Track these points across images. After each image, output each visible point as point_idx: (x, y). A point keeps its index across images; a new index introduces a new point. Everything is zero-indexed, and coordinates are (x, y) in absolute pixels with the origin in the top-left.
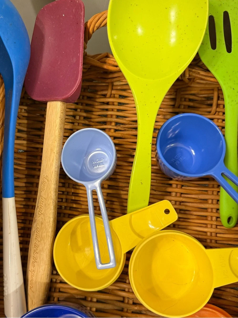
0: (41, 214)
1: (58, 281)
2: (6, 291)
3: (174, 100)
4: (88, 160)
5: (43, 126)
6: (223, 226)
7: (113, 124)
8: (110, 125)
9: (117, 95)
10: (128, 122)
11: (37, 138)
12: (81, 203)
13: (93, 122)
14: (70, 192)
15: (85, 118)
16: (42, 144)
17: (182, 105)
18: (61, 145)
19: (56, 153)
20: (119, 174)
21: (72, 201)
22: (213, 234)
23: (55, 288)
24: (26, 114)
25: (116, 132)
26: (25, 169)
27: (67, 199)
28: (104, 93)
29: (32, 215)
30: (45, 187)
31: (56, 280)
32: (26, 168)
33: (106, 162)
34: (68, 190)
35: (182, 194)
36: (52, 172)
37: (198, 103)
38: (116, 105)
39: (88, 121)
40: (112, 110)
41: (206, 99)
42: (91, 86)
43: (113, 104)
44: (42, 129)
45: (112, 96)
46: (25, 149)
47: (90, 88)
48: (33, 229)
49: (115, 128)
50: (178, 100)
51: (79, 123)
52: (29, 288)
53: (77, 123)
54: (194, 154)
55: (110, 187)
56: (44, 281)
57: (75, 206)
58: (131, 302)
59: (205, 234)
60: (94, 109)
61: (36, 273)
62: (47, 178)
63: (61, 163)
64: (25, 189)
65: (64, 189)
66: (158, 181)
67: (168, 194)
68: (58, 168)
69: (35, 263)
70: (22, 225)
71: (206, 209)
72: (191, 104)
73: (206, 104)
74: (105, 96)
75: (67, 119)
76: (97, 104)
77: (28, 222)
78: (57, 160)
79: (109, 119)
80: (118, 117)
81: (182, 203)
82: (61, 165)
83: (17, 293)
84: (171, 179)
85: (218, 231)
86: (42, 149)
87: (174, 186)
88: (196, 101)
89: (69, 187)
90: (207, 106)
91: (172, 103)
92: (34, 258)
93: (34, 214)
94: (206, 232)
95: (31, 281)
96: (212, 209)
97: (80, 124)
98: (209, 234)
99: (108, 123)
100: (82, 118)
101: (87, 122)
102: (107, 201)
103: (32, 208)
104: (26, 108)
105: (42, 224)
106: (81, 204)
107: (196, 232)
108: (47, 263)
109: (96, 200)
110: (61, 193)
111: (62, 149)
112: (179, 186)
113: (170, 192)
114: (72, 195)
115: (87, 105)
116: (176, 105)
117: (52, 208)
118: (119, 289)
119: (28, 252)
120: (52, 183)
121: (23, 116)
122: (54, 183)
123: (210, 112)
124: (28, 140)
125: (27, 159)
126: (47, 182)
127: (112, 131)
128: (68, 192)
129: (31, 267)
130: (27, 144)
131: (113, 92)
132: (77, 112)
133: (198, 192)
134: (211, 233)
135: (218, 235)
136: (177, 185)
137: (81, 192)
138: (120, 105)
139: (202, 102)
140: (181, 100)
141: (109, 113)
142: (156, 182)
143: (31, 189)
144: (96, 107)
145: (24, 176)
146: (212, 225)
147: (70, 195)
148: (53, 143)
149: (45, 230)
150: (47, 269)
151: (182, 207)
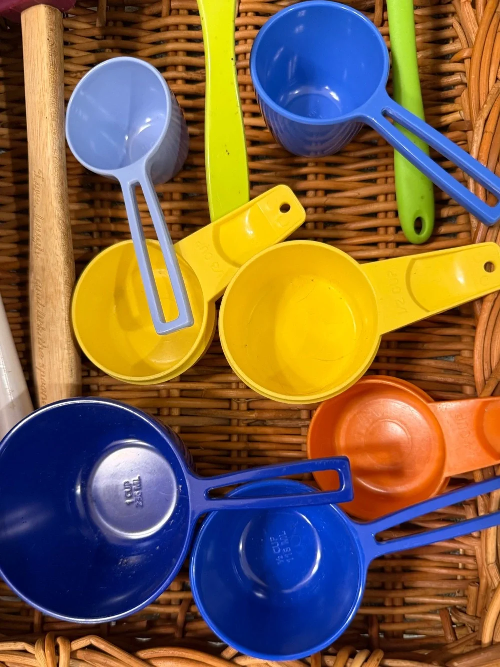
0: (39, 251)
6: (407, 243)
19: (50, 118)
21: (111, 236)
27: (101, 232)
30: (40, 195)
31: (98, 385)
35: (326, 191)
36: (49, 161)
38: (183, 31)
48: (31, 287)
49: (184, 75)
58: (243, 406)
60: (139, 46)
61: (47, 367)
62: (41, 176)
63: (66, 140)
69: (43, 351)
71: (373, 216)
76: (143, 34)
78: (54, 133)
80: (188, 54)
81: (328, 211)
82: (67, 146)
85: (398, 252)
92: (40, 341)
96: (386, 211)
105: (44, 270)
108: (66, 346)
112: (320, 177)
115: (124, 38)
117: (60, 236)
118: (221, 386)
120: (52, 182)
122: (56, 184)
126: (41, 183)
128: (101, 219)
133: (357, 185)
146: (387, 243)
148: (42, 98)
149: (51, 281)
150: (66, 357)
151: (328, 217)
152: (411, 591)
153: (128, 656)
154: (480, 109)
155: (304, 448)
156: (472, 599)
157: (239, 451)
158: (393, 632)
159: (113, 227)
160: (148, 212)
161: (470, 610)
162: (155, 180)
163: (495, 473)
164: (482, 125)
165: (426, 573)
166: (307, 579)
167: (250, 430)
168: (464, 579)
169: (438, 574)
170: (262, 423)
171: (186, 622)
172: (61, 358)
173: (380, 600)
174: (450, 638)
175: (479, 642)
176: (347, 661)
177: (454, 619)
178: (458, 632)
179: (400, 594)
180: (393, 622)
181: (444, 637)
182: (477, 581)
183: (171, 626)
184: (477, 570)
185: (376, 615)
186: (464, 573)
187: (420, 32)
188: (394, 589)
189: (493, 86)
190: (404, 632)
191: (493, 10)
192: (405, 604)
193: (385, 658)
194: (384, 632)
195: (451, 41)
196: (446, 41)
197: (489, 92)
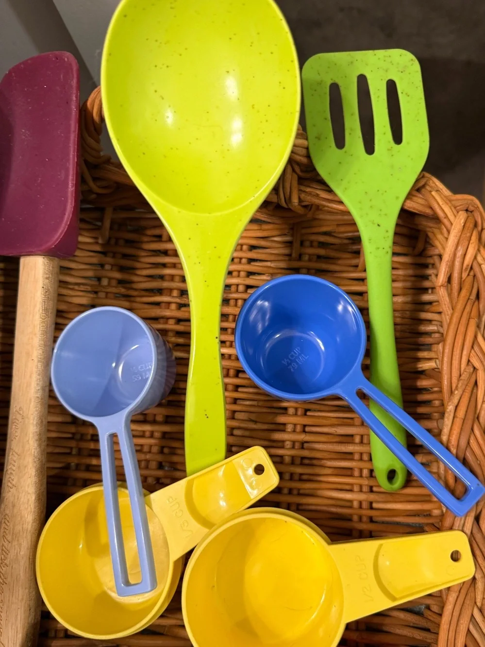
0: (13, 486)
3: (289, 244)
7: (175, 293)
8: (171, 295)
13: (136, 290)
15: (121, 282)
17: (305, 254)
19: (36, 360)
22: (365, 506)
35: (305, 426)
36: (30, 401)
37: (336, 250)
40: (175, 266)
41: (351, 241)
42: (131, 219)
49: (178, 300)
50: (296, 245)
51: (107, 293)
53: (104, 292)
54: (323, 348)
59: (348, 504)
60: (138, 265)
62: (21, 413)
66: (261, 404)
67: (281, 427)
71: (349, 455)
72: (322, 252)
73: (350, 250)
76: (143, 254)
78: (39, 375)
79: (165, 284)
81: (305, 445)
85: (372, 497)
87: (291, 411)
88: (332, 246)
90: (353, 255)
91: (286, 251)
94: (350, 501)
96: (361, 454)
97: (109, 295)
98: (356, 504)
99: (165, 292)
100: (114, 283)
101: (123, 291)
105: (14, 506)
112: (300, 412)
113: (283, 425)
115: (125, 256)
116: (294, 255)
123: (357, 266)
127: (173, 306)
132: (105, 270)
133: (335, 421)
134: (361, 502)
136: (296, 409)
139: (342, 248)
140: (302, 243)
142: (258, 406)
144: (143, 260)
146: (361, 486)
151: (306, 453)
154: (451, 392)
164: (453, 411)
189: (465, 371)
191: (466, 298)
195: (430, 291)
196: (425, 290)
197: (460, 375)
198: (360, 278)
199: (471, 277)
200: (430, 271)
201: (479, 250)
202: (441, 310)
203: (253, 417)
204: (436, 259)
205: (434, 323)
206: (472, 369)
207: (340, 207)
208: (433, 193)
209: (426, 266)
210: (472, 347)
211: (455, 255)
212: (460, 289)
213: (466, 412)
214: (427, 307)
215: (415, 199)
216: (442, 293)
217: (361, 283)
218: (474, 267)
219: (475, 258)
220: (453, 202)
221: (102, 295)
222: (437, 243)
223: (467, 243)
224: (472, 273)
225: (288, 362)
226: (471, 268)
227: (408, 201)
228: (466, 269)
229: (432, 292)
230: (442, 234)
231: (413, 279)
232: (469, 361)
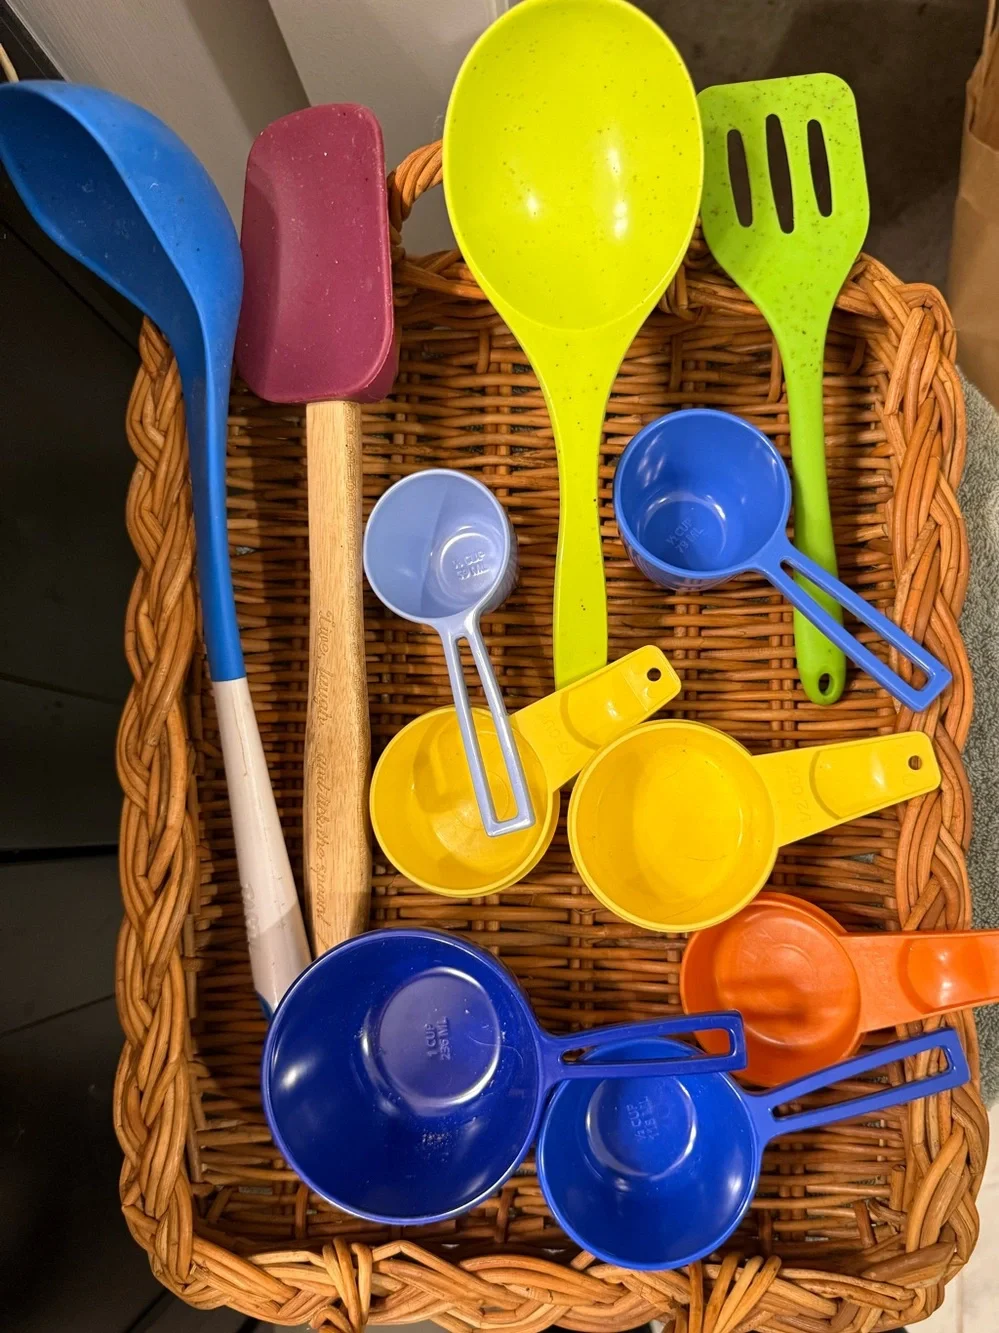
0: (325, 717)
1: (393, 892)
2: (254, 927)
3: (665, 367)
4: (441, 561)
5: (301, 472)
6: (809, 702)
7: (503, 450)
8: (496, 454)
9: (507, 363)
10: (545, 442)
11: (287, 509)
12: (435, 680)
13: (446, 449)
14: (401, 655)
15: (420, 439)
16: (306, 524)
17: (689, 381)
18: (360, 524)
19: (346, 546)
20: (534, 591)
21: (408, 680)
22: (787, 725)
23: (386, 910)
24: (247, 441)
25: (515, 473)
26: (262, 601)
27: (393, 675)
28: (468, 359)
29: (300, 726)
30: (329, 644)
31: (387, 888)
32: (265, 598)
33: (491, 562)
34: (395, 648)
35: (701, 628)
36: (343, 602)
37: (732, 372)
38: (507, 396)
39: (431, 447)
40: (498, 410)
41: (753, 358)
42: (429, 342)
43: (497, 391)
44: (299, 481)
45: (493, 367)
46: (257, 542)
47: (426, 348)
48: (309, 761)
49: (509, 461)
50: (676, 368)
51: (404, 456)
52: (315, 913)
53: (400, 454)
54: (723, 516)
55: (509, 629)
56: (354, 890)
57: (417, 690)
58: (588, 920)
59: (766, 727)
60: (443, 411)
61: (328, 872)
62: (331, 619)
63: (364, 574)
64: (270, 658)
65: (382, 648)
66: (637, 602)
67: (668, 632)
68: (357, 586)
69: (323, 848)
70: (276, 757)
71: (764, 663)
72: (713, 376)
73: (754, 372)
74: (472, 369)
75: (370, 445)
76: (451, 394)
77: (291, 747)
78: (351, 566)
79: (490, 438)
80: (514, 429)
81: (703, 654)
82: (365, 581)
83: (283, 928)
84: (672, 593)
85: (797, 715)
86: (306, 539)
87: (681, 609)
88: (726, 368)
89: (395, 641)
90: (757, 379)
91: (662, 378)
92: (321, 835)
93: (305, 723)
94: (768, 722)
95: (318, 894)
96: (781, 660)
97: (408, 459)
98: (775, 726)
99: (489, 449)
100: (413, 440)
101: (428, 451)
102: (506, 668)
103: (298, 709)
104: (243, 421)
105: (331, 742)
106: (435, 685)
107: (743, 725)
108: (357, 843)
109: (470, 670)
110: (376, 659)
111: (363, 533)
112: (693, 609)
113: (672, 628)
114: (407, 662)
115: (423, 399)
116: (674, 383)
117: (354, 699)
118: (557, 891)
119: (301, 825)
120: (347, 629)
121: (238, 447)
122: (351, 632)
123: (765, 396)
124: (261, 516)
125: (265, 572)
126: (330, 628)
127: (502, 470)
128: (394, 656)
129: (313, 860)
130: (260, 527)
131: (495, 356)
132: (397, 422)
133: (742, 620)
134: (782, 722)
135: (801, 727)
136: (688, 606)
137: (430, 650)
138: (519, 392)
139: (742, 369)
140: (684, 367)
141: (489, 419)
142: (634, 606)
143: (286, 655)
144: (451, 403)
145: (263, 622)
146: (782, 702)
147: (402, 663)
148: (336, 519)
149: (340, 758)
150: (357, 858)
151: (704, 664)
152: (815, 1176)
153: (452, 1268)
154: (906, 558)
155: (672, 980)
156: (897, 1187)
157: (582, 983)
158: (791, 1233)
159: (411, 669)
160: (475, 667)
161: (894, 1204)
162: (485, 629)
163: (923, 1028)
164: (908, 580)
165: (835, 1151)
166: (679, 1162)
167: (598, 953)
168: (886, 1160)
169: (852, 1154)
170: (614, 944)
171: (509, 1221)
172: (349, 860)
173: (774, 1190)
174: (868, 1241)
175: (903, 1247)
176: (735, 1272)
177: (873, 1216)
178: (878, 1234)
179: (802, 1181)
180: (791, 1220)
181: (860, 1240)
182: (903, 1163)
183: (488, 1227)
184: (903, 1148)
185: (769, 1211)
186: (885, 1152)
187: (831, 409)
188: (792, 1174)
189: (924, 528)
190: (806, 1234)
191: (925, 429)
192: (808, 1195)
193: (784, 1266)
194: (778, 1234)
195: (873, 426)
196: (866, 426)
197: (918, 535)
198: (771, 412)
199: (930, 400)
200: (873, 398)
201: (940, 362)
202: (891, 451)
203: (628, 620)
204: (881, 378)
205: (879, 472)
206: (933, 526)
207: (748, 309)
208: (877, 283)
209: (866, 390)
210: (934, 497)
211: (908, 369)
212: (917, 418)
213: (926, 582)
214: (869, 450)
215: (851, 293)
216: (893, 424)
217: (772, 420)
218: (933, 386)
219: (936, 373)
220: (904, 296)
221: (398, 459)
222: (882, 355)
223: (924, 354)
224: (932, 395)
225: (674, 540)
226: (931, 388)
227: (842, 297)
228: (924, 389)
229: (876, 428)
230: (889, 341)
231: (848, 410)
232: (929, 515)
